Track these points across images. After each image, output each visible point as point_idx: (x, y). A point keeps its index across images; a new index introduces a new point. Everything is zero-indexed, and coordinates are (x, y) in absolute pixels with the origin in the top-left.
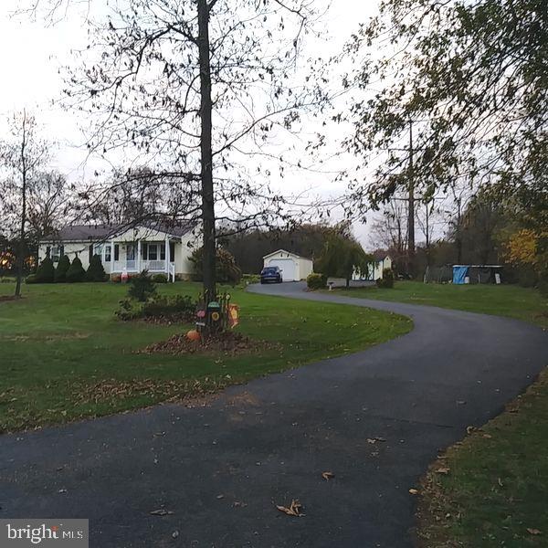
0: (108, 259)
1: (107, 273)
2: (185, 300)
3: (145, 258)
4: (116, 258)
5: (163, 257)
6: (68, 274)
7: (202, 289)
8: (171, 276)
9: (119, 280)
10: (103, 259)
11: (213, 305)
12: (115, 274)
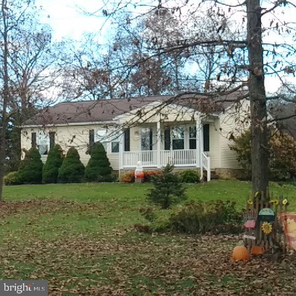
0: (115, 149)
1: (114, 168)
2: (227, 206)
3: (167, 147)
4: (127, 148)
5: (193, 145)
6: (61, 170)
7: (250, 191)
8: (205, 172)
9: (131, 179)
10: (108, 149)
11: (265, 212)
12: (126, 170)
